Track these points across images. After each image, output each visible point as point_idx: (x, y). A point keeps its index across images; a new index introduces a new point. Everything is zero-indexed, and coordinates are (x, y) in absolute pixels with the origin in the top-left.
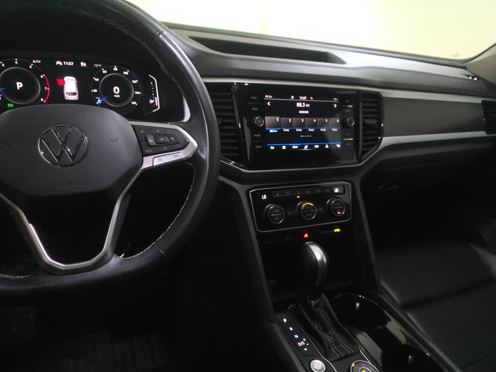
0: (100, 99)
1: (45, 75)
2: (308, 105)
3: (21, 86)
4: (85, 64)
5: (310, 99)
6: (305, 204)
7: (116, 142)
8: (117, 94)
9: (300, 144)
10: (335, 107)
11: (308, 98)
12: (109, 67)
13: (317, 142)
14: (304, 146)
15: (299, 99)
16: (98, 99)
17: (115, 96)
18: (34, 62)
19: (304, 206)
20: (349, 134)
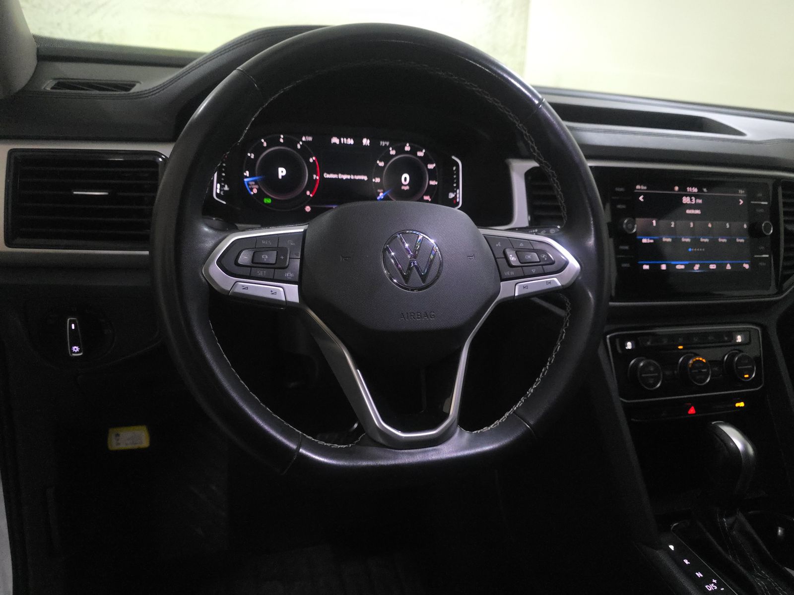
0: (383, 192)
1: (316, 158)
2: (700, 201)
3: (284, 173)
4: (368, 141)
5: (703, 192)
6: (694, 360)
7: (473, 257)
8: (405, 185)
9: (687, 263)
10: (741, 204)
11: (700, 190)
12: (399, 145)
13: (712, 259)
14: (694, 265)
15: (686, 190)
16: (380, 193)
17: (403, 188)
18: (304, 139)
19: (691, 362)
20: (762, 248)
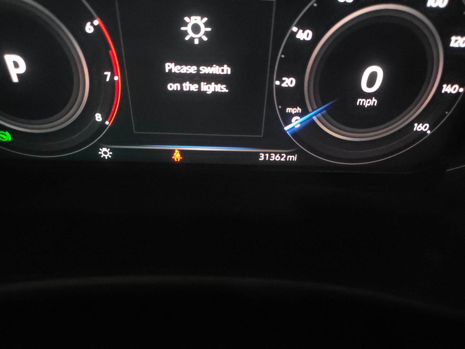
0: (302, 115)
3: (23, 68)
8: (369, 96)
16: (291, 115)
17: (360, 101)
